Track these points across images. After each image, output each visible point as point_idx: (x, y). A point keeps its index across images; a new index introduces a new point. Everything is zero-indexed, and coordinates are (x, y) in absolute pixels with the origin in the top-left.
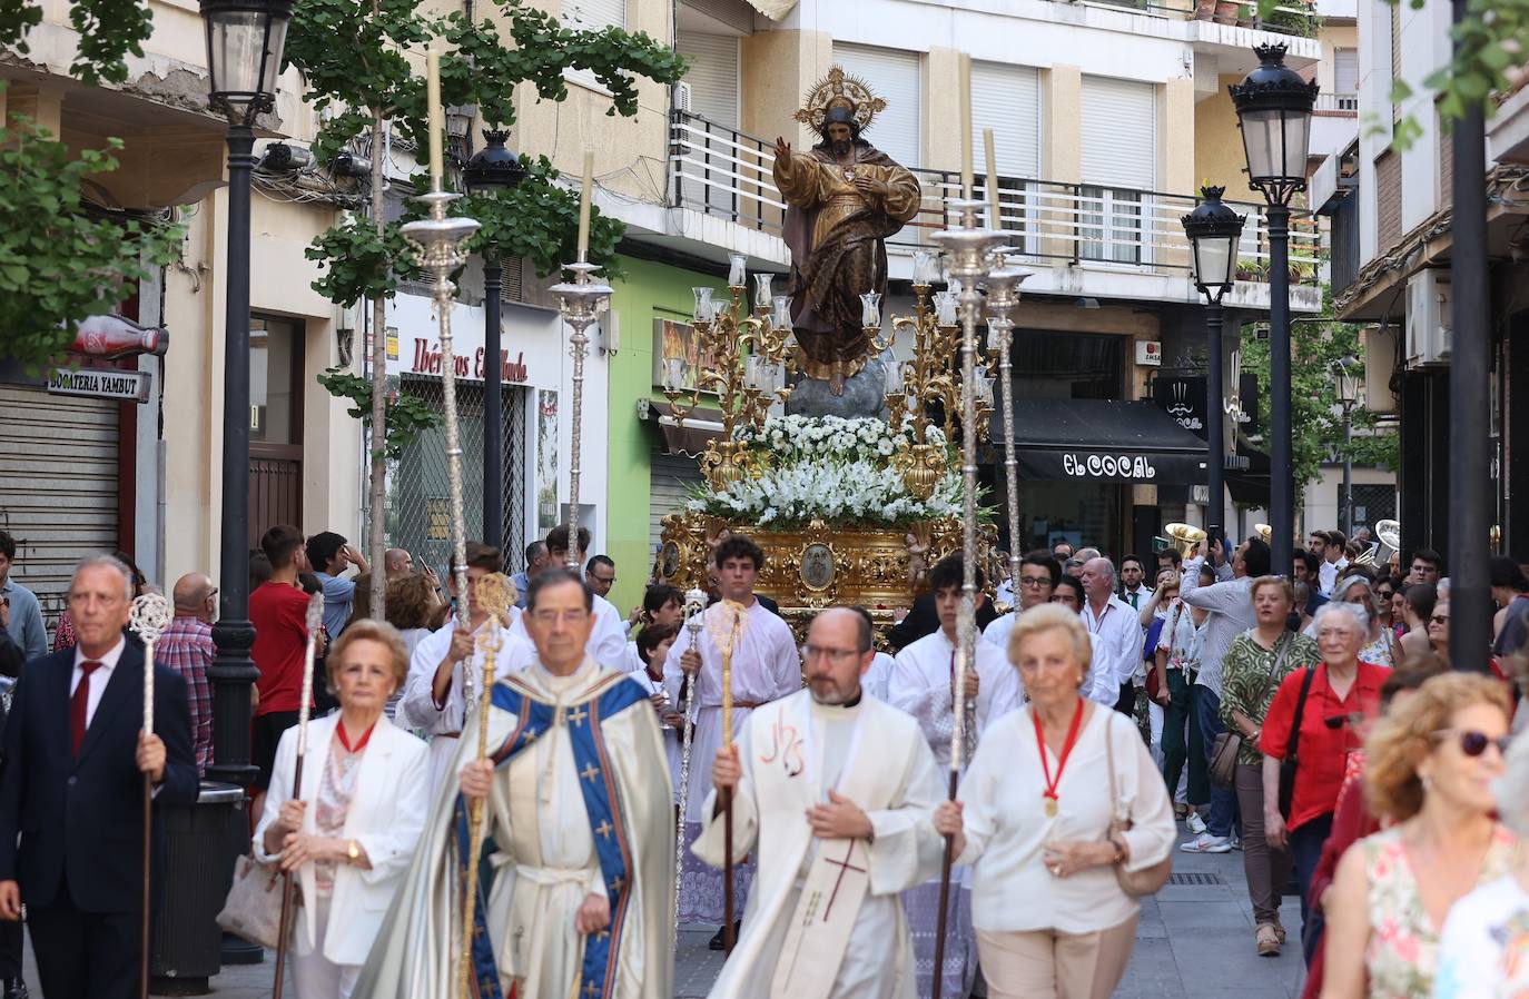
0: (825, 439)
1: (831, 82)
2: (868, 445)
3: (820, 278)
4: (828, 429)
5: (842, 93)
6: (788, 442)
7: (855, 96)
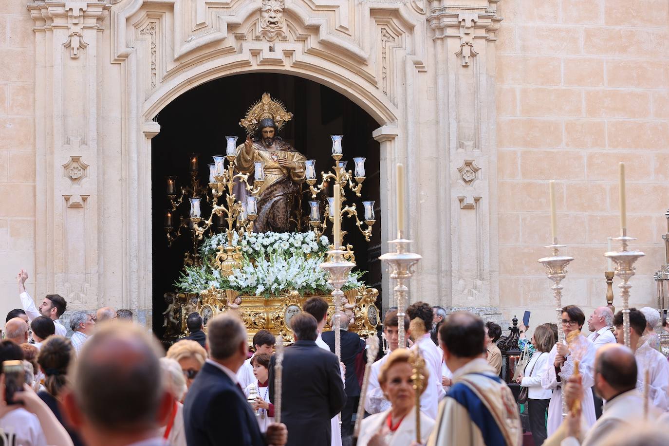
0: (272, 244)
2: (296, 248)
4: (272, 240)
6: (250, 246)
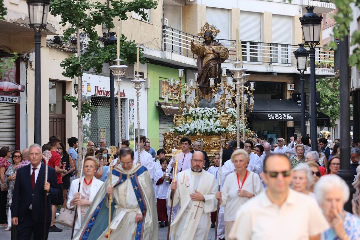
1: (206, 26)
2: (215, 115)
3: (204, 74)
5: (209, 29)
6: (196, 114)
7: (212, 29)
